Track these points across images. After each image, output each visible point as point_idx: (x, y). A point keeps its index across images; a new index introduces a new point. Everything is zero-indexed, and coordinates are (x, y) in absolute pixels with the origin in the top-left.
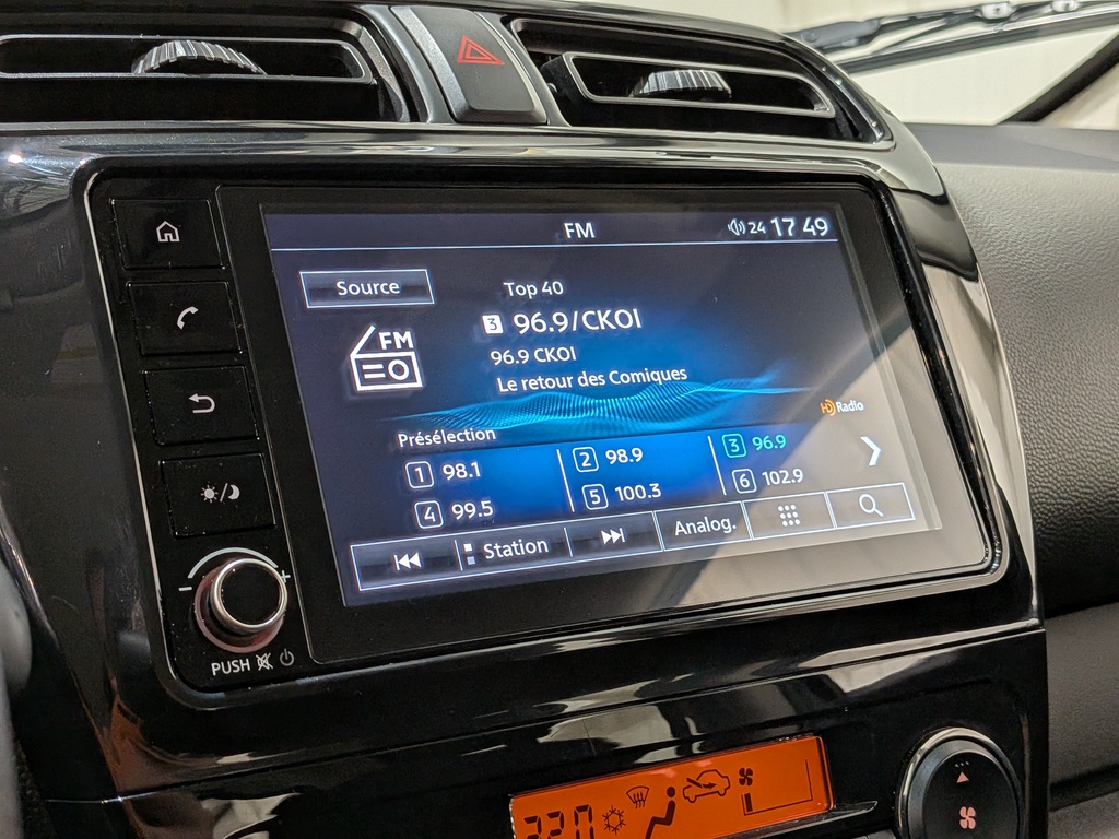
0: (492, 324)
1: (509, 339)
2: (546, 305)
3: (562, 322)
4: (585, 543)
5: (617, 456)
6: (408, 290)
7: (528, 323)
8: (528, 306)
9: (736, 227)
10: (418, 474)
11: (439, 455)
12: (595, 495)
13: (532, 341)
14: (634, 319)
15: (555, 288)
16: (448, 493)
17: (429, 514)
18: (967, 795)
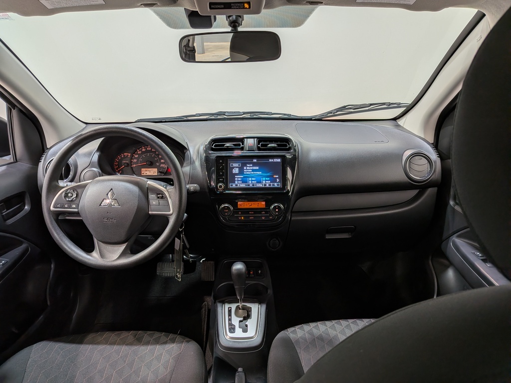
0: (245, 168)
1: (246, 169)
2: (250, 167)
3: (251, 168)
4: (249, 185)
5: (253, 179)
6: (239, 165)
7: (248, 168)
8: (248, 167)
9: (270, 160)
10: (236, 179)
11: (238, 178)
12: (250, 182)
13: (248, 169)
14: (258, 168)
15: (251, 165)
16: (238, 181)
17: (236, 182)
18: (277, 208)
